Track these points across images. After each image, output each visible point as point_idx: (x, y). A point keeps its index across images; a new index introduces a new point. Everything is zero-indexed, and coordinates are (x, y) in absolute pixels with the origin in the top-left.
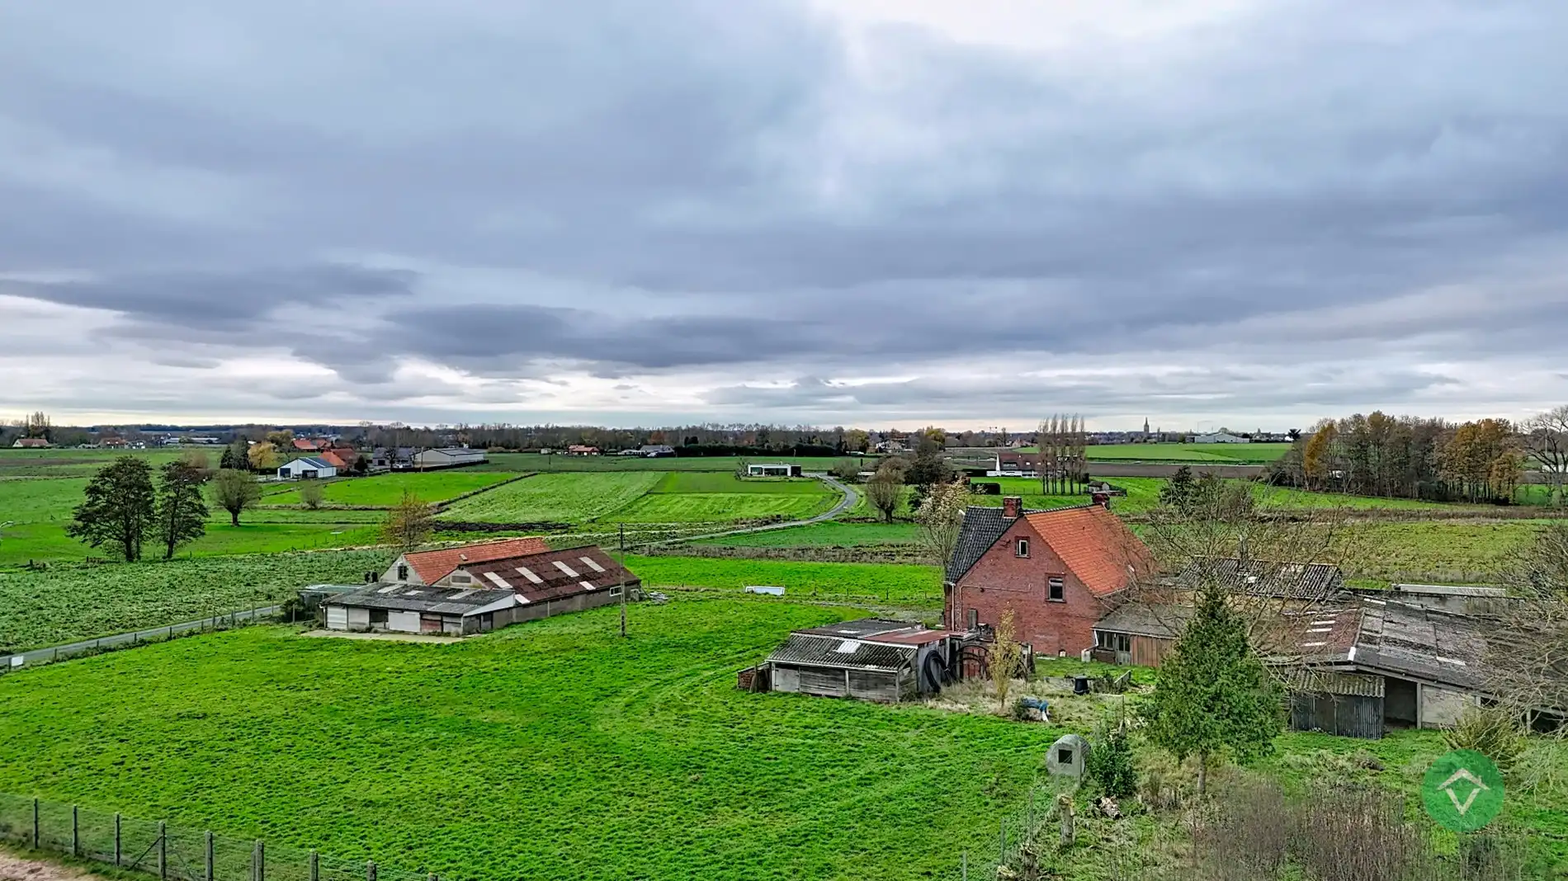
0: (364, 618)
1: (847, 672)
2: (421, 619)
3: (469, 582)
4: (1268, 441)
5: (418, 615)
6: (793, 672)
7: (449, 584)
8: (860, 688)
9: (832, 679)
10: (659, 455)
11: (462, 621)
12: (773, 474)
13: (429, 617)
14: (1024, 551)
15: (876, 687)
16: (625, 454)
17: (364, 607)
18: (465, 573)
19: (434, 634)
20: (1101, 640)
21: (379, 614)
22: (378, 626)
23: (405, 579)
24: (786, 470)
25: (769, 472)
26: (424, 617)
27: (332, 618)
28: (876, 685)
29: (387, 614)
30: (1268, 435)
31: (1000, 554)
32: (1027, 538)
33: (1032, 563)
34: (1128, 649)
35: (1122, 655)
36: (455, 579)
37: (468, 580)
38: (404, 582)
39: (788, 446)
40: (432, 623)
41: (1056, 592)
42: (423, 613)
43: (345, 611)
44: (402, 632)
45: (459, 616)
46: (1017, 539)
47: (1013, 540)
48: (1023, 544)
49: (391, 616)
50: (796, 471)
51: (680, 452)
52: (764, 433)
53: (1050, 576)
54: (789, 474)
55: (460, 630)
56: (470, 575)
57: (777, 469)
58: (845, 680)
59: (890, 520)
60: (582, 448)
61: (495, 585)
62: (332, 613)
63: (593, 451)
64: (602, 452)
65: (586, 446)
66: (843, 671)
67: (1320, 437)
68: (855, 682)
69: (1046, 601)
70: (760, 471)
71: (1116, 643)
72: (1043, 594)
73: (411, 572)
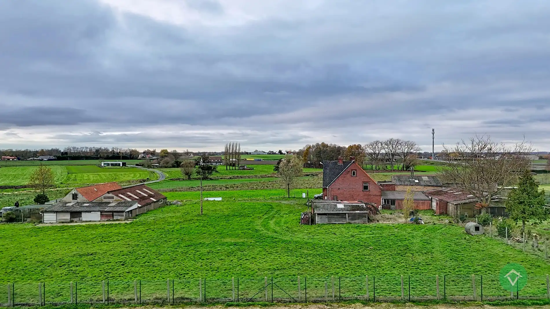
0: (68, 217)
1: (347, 214)
2: (101, 215)
3: (113, 199)
4: (273, 154)
5: (99, 213)
6: (324, 216)
7: (102, 200)
8: (352, 219)
9: (341, 217)
10: (49, 160)
11: (124, 214)
12: (114, 166)
13: (105, 214)
14: (354, 174)
15: (358, 219)
16: (31, 160)
17: (67, 212)
18: (110, 195)
19: (107, 221)
20: (385, 202)
21: (75, 214)
22: (75, 220)
23: (76, 199)
24: (120, 164)
25: (112, 165)
26: (102, 214)
27: (46, 218)
28: (359, 218)
29: (81, 214)
30: (273, 152)
31: (345, 176)
32: (356, 170)
33: (357, 178)
34: (394, 204)
35: (392, 206)
36: (105, 198)
37: (113, 198)
38: (76, 201)
39: (109, 156)
40: (107, 216)
41: (366, 188)
42: (101, 212)
43: (55, 214)
44: (90, 221)
45: (123, 212)
46: (352, 170)
47: (350, 171)
48: (354, 172)
49: (83, 214)
50: (124, 164)
51: (59, 158)
52: (97, 151)
53: (364, 182)
54: (121, 165)
55: (123, 218)
56: (113, 196)
57: (116, 164)
58: (346, 217)
59: (189, 179)
60: (9, 157)
61: (126, 200)
62: (46, 216)
63: (15, 158)
64: (19, 159)
65: (10, 156)
66: (346, 214)
67: (307, 150)
68: (350, 217)
69: (363, 191)
70: (108, 165)
71: (390, 203)
72: (361, 189)
73: (80, 196)
